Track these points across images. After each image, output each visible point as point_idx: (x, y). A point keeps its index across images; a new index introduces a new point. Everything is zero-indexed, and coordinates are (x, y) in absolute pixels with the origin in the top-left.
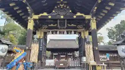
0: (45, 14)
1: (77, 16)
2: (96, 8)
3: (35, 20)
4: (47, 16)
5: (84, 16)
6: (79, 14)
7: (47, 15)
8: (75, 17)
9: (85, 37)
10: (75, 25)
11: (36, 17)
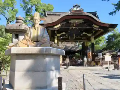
0: (64, 33)
1: (83, 34)
2: (94, 31)
3: (58, 37)
5: (87, 34)
7: (65, 34)
8: (82, 35)
9: (87, 45)
10: (80, 37)
11: (59, 35)
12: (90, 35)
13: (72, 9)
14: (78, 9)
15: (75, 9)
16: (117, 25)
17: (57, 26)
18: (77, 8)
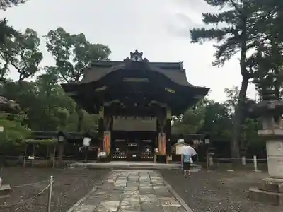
0: (117, 101)
1: (153, 104)
4: (119, 104)
5: (160, 104)
6: (153, 102)
11: (106, 104)
12: (164, 105)
13: (127, 58)
14: (139, 59)
15: (134, 59)
16: (208, 89)
17: (101, 89)
18: (136, 59)
